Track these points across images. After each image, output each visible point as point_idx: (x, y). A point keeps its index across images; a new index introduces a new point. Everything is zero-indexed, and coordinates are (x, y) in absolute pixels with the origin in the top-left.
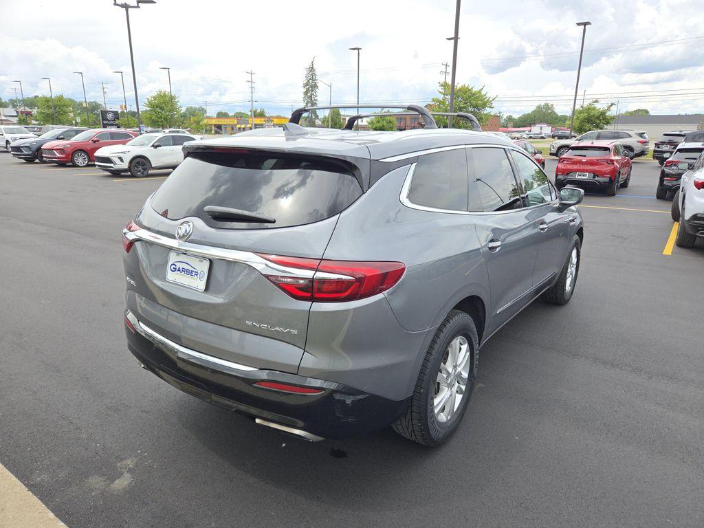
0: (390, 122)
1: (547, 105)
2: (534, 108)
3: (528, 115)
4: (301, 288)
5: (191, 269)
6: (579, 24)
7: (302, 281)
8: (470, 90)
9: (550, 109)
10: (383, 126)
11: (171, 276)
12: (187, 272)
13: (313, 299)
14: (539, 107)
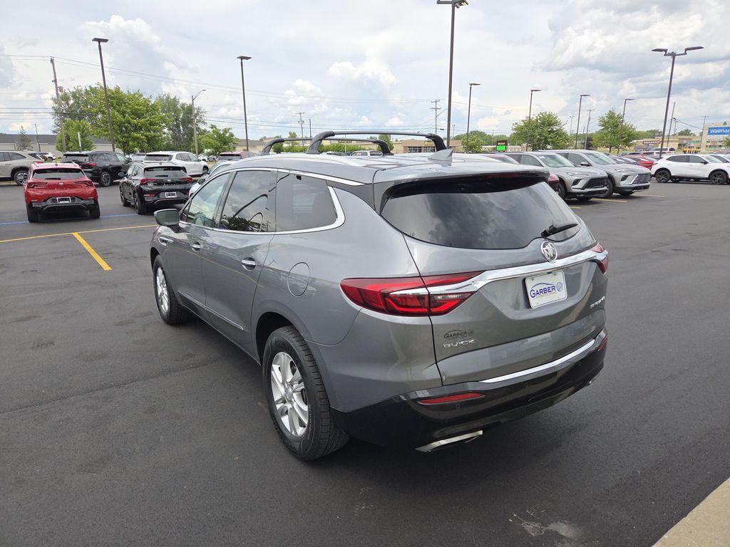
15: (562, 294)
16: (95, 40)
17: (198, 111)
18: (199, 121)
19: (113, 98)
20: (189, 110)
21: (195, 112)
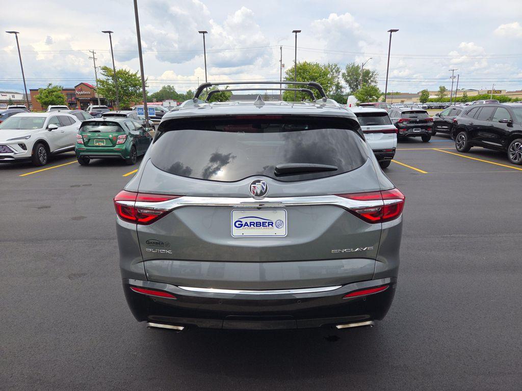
0: (60, 97)
1: (169, 86)
2: (161, 88)
3: (158, 93)
4: (373, 214)
5: (262, 221)
6: (200, 32)
7: (372, 210)
8: (127, 73)
9: (172, 89)
10: (53, 100)
11: (236, 232)
12: (258, 225)
13: (382, 220)
14: (164, 88)
15: (282, 231)
16: (294, 32)
17: (373, 74)
18: (372, 81)
19: (301, 69)
20: (367, 73)
21: (371, 75)
